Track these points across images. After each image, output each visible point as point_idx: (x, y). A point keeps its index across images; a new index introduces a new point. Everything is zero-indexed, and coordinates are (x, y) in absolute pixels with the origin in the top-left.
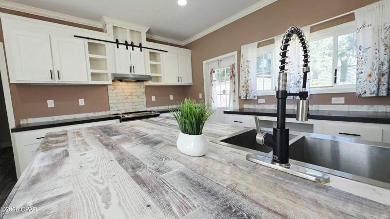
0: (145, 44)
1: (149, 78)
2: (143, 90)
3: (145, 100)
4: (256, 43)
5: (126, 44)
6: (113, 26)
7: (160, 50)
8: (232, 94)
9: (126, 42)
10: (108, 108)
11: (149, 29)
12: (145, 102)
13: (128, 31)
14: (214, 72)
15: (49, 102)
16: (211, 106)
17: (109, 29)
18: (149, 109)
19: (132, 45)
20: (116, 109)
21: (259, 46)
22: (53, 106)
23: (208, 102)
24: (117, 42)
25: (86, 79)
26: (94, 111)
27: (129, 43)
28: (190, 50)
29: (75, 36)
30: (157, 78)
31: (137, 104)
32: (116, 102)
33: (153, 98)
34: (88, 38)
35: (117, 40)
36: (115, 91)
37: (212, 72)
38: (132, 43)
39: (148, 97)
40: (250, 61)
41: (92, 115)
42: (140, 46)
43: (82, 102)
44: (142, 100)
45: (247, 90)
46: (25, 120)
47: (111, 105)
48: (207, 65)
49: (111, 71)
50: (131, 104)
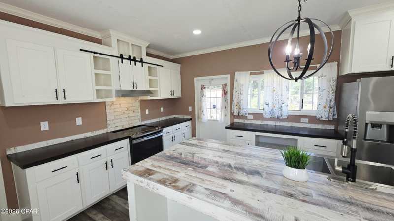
0: (146, 59)
1: (148, 93)
2: (139, 104)
3: (140, 114)
4: (249, 73)
5: (129, 59)
6: (118, 40)
7: (157, 65)
9: (129, 56)
10: (106, 126)
11: (149, 45)
12: (139, 117)
13: (130, 45)
14: (205, 88)
15: (42, 124)
16: (202, 119)
17: (114, 43)
18: (143, 123)
19: (134, 59)
20: (114, 126)
21: (251, 74)
22: (47, 128)
23: (198, 114)
24: (121, 57)
25: (91, 97)
26: (92, 131)
27: (132, 58)
28: (180, 65)
29: (81, 50)
30: (154, 93)
31: (132, 118)
32: (113, 118)
33: (147, 112)
34: (94, 53)
35: (121, 55)
36: (112, 107)
37: (203, 88)
38: (135, 58)
39: (143, 111)
40: (243, 85)
41: (89, 135)
42: (141, 61)
43: (79, 121)
44: (137, 114)
45: (240, 108)
46: (13, 149)
47: (109, 122)
48: (198, 82)
49: (114, 87)
50: (128, 119)
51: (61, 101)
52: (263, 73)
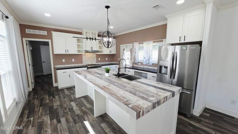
0: (97, 38)
1: (98, 51)
2: (95, 56)
4: (138, 43)
5: (90, 39)
6: (86, 32)
8: (131, 60)
9: (90, 38)
10: (82, 63)
11: (99, 32)
12: (96, 61)
13: (91, 33)
14: (125, 50)
16: (123, 64)
17: (84, 33)
18: (97, 64)
19: (92, 39)
21: (139, 44)
22: (64, 61)
24: (87, 38)
25: (76, 52)
26: (77, 64)
27: (91, 38)
29: (73, 37)
30: (101, 51)
31: (93, 61)
32: (85, 60)
33: (99, 59)
34: (77, 37)
35: (87, 37)
36: (85, 56)
37: (124, 50)
38: (92, 38)
39: (97, 59)
40: (136, 49)
41: (76, 65)
42: (95, 39)
43: (73, 60)
44: (95, 60)
45: (135, 59)
46: (56, 66)
48: (122, 47)
49: (84, 49)
50: (91, 61)
51: (67, 53)
52: (143, 43)
